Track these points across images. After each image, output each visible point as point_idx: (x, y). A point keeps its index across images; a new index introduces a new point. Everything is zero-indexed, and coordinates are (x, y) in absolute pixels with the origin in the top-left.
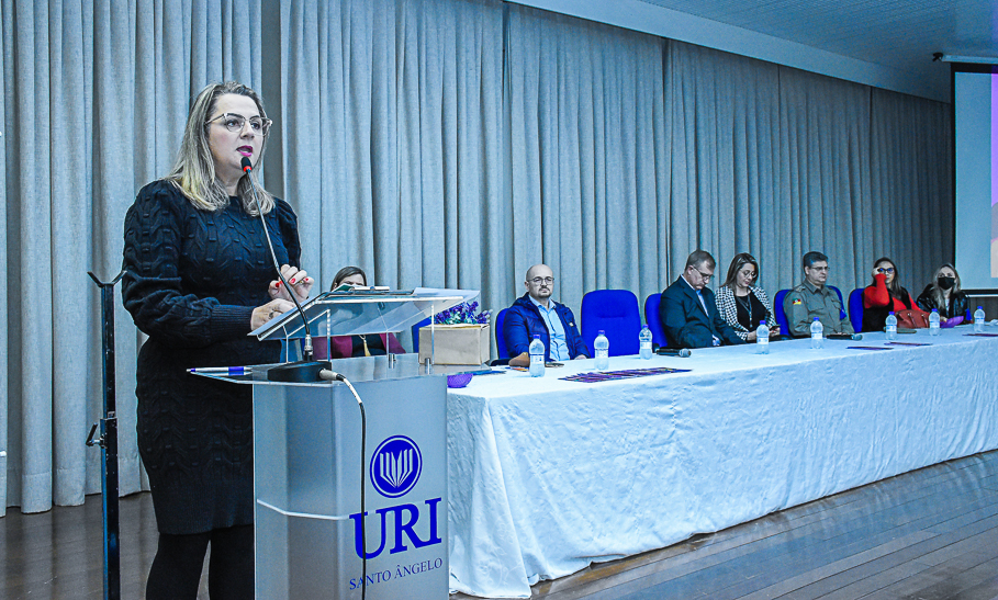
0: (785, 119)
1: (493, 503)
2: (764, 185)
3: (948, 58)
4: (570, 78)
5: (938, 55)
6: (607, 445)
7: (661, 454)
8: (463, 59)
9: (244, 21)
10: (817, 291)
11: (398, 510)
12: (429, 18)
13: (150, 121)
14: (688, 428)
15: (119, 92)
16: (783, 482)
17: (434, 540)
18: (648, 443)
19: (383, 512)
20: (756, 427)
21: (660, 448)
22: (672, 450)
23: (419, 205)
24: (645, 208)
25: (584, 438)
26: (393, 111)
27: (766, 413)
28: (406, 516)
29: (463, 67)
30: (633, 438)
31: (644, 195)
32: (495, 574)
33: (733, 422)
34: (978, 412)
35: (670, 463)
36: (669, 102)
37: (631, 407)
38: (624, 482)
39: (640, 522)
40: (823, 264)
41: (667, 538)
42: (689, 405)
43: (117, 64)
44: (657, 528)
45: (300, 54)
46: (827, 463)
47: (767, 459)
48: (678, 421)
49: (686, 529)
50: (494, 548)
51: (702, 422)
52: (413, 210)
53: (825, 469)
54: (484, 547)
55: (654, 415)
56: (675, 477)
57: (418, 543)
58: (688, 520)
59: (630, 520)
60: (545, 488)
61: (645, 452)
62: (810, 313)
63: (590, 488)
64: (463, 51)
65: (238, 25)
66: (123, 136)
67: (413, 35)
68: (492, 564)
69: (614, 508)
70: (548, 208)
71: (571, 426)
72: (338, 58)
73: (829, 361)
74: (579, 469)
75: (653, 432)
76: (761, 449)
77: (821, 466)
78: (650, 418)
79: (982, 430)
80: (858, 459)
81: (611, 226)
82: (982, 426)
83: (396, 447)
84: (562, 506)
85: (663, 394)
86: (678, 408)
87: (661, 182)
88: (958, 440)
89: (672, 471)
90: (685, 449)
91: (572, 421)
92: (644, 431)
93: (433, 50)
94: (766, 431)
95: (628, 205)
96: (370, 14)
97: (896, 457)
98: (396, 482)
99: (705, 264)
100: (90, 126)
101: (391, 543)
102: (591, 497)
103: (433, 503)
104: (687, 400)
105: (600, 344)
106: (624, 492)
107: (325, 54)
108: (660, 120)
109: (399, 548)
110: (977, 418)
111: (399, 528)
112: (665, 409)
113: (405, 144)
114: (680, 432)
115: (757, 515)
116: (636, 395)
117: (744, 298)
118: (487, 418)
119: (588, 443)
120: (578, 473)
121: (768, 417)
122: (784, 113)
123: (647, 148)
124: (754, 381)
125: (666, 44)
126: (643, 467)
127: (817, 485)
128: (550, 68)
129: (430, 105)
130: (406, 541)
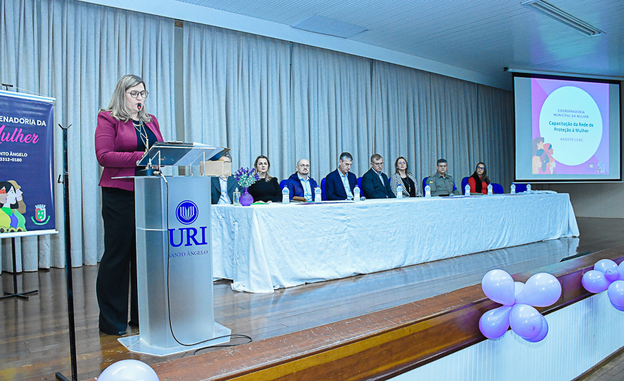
0: (433, 98)
2: (422, 129)
3: (510, 70)
4: (324, 77)
5: (506, 69)
6: (313, 232)
7: (340, 238)
8: (270, 69)
9: (166, 52)
10: (441, 177)
11: (188, 230)
12: (254, 50)
14: (353, 227)
16: (402, 254)
17: (204, 243)
18: (333, 232)
19: (182, 230)
20: (389, 229)
21: (339, 235)
22: (345, 236)
23: (248, 135)
24: (361, 138)
25: (301, 228)
26: (236, 93)
27: (394, 223)
28: (192, 233)
29: (270, 72)
30: (326, 230)
31: (361, 133)
32: (258, 283)
33: (376, 226)
34: (505, 229)
35: (345, 242)
36: (374, 89)
37: (325, 216)
38: (321, 249)
39: (329, 266)
41: (342, 274)
42: (354, 217)
43: (108, 71)
45: (192, 67)
46: (426, 247)
47: (394, 243)
48: (348, 224)
49: (350, 270)
50: (258, 272)
51: (361, 225)
52: (246, 138)
53: (424, 250)
54: (254, 272)
55: (337, 220)
56: (347, 248)
57: (197, 243)
58: (353, 267)
59: (324, 265)
60: (282, 248)
61: (332, 236)
62: (437, 187)
63: (304, 250)
64: (270, 65)
65: (164, 54)
67: (246, 58)
68: (257, 279)
69: (316, 259)
70: (312, 138)
71: (295, 222)
72: (210, 68)
73: (427, 201)
74: (299, 241)
75: (336, 227)
76: (391, 239)
77: (423, 249)
78: (334, 221)
79: (507, 237)
80: (442, 246)
81: (344, 147)
82: (507, 235)
83: (187, 205)
84: (290, 256)
85: (341, 211)
86: (348, 218)
87: (370, 129)
88: (494, 241)
89: (345, 245)
90: (352, 236)
91: (296, 220)
92: (331, 227)
93: (255, 65)
94: (394, 231)
95: (353, 137)
96: (225, 48)
97: (462, 247)
98: (187, 218)
100: (97, 100)
101: (185, 242)
102: (304, 254)
103: (203, 229)
104: (353, 214)
106: (321, 252)
107: (204, 67)
108: (369, 97)
109: (189, 244)
110: (504, 232)
111: (188, 236)
112: (342, 218)
113: (242, 108)
114: (349, 229)
115: (388, 268)
116: (329, 211)
118: (255, 216)
119: (303, 230)
120: (299, 243)
121: (395, 224)
122: (433, 94)
123: (362, 111)
124: (388, 208)
125: (372, 62)
126: (331, 243)
127: (421, 257)
128: (313, 72)
129: (254, 90)
130: (191, 241)
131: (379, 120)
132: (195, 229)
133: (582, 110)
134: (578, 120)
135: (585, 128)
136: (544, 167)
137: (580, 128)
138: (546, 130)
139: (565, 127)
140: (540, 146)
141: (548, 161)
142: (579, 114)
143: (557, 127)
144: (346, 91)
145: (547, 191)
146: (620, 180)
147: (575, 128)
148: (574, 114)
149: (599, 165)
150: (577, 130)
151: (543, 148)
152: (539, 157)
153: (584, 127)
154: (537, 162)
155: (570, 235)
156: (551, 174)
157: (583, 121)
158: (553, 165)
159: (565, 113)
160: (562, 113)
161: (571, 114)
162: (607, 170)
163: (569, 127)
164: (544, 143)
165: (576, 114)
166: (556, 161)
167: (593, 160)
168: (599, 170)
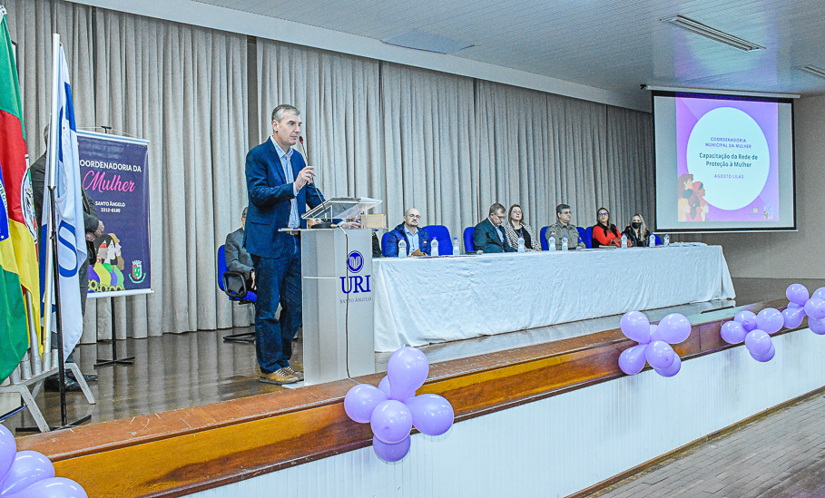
0: (551, 124)
1: (384, 309)
2: (538, 166)
3: (649, 88)
4: (419, 103)
5: (643, 86)
6: (437, 287)
7: (463, 294)
8: (357, 94)
9: (238, 76)
10: (564, 227)
11: (356, 278)
12: (338, 70)
13: (192, 132)
14: (477, 283)
15: (176, 116)
16: (528, 314)
17: (368, 290)
18: (457, 288)
19: (351, 278)
20: (513, 285)
21: (463, 291)
22: (469, 293)
23: (333, 177)
24: (464, 179)
25: (426, 283)
26: (318, 124)
27: (519, 279)
29: (357, 98)
30: (450, 285)
31: (463, 172)
32: (385, 341)
33: (500, 282)
34: (643, 288)
35: (468, 299)
36: (478, 116)
37: (448, 270)
38: (445, 306)
39: (453, 325)
40: (568, 210)
41: (466, 334)
42: (477, 271)
43: (174, 100)
44: (462, 329)
45: (268, 94)
46: (553, 307)
47: (519, 302)
48: (472, 279)
49: (476, 332)
50: (384, 330)
51: (485, 280)
52: (330, 180)
53: (552, 311)
54: (380, 330)
55: (460, 275)
56: (471, 306)
57: (363, 291)
58: (477, 327)
59: (449, 324)
60: (407, 305)
61: (456, 293)
63: (429, 307)
64: (357, 90)
65: (235, 78)
66: (178, 140)
67: (328, 81)
68: (384, 337)
69: (441, 317)
70: (406, 180)
71: (419, 277)
72: (287, 94)
73: (552, 256)
74: (423, 297)
75: (459, 283)
76: (516, 297)
77: (549, 309)
78: (458, 276)
79: (645, 298)
80: (571, 307)
81: (443, 190)
82: (646, 295)
83: (355, 255)
84: (415, 314)
85: (464, 265)
86: (472, 273)
87: (474, 166)
88: (631, 302)
89: (469, 303)
90: (475, 293)
91: (420, 275)
92: (455, 282)
93: (340, 89)
94: (518, 288)
95: (454, 178)
96: (305, 68)
98: (355, 267)
99: (499, 211)
100: (161, 135)
101: (353, 289)
102: (429, 311)
103: (368, 277)
104: (477, 269)
105: (434, 244)
106: (445, 310)
107: (281, 93)
108: (473, 127)
109: (356, 291)
110: (642, 291)
111: (356, 284)
112: (466, 273)
113: (325, 143)
114: (473, 284)
115: (513, 329)
116: (452, 264)
117: (519, 231)
118: (380, 270)
119: (428, 286)
120: (423, 300)
121: (520, 281)
122: (550, 122)
123: (464, 144)
124: (512, 263)
125: (476, 82)
126: (455, 299)
127: (548, 317)
128: (407, 96)
129: (339, 121)
130: (359, 289)
131: (485, 155)
132: (361, 278)
133: (743, 138)
134: (737, 151)
135: (747, 161)
136: (694, 212)
137: (740, 161)
138: (695, 165)
139: (720, 160)
140: (688, 186)
141: (698, 205)
142: (740, 142)
143: (710, 160)
144: (445, 119)
145: (695, 243)
146: (795, 228)
147: (734, 161)
148: (732, 143)
149: (765, 208)
150: (736, 164)
151: (691, 188)
152: (686, 200)
153: (745, 161)
154: (684, 206)
155: (725, 297)
156: (703, 220)
157: (744, 152)
158: (705, 209)
159: (720, 142)
160: (717, 142)
161: (728, 143)
162: (778, 215)
163: (726, 160)
164: (693, 181)
165: (735, 144)
166: (709, 205)
167: (758, 202)
168: (767, 216)
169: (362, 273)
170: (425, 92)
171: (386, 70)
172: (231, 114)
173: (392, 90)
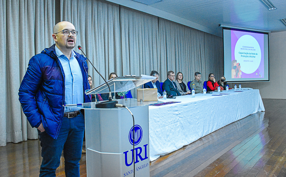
2: (182, 55)
3: (222, 26)
4: (136, 26)
5: (220, 25)
6: (164, 123)
7: (176, 125)
8: (109, 20)
9: (50, 6)
10: (198, 82)
11: (136, 149)
12: (100, 8)
14: (182, 117)
15: (14, 25)
16: (202, 130)
17: (146, 158)
18: (173, 122)
19: (133, 150)
20: (196, 116)
21: (176, 123)
22: (178, 124)
23: (98, 59)
24: (154, 61)
25: (158, 122)
26: (91, 33)
27: (198, 113)
28: (139, 150)
30: (170, 121)
33: (191, 115)
35: (178, 127)
36: (160, 34)
37: (169, 112)
38: (168, 133)
39: (172, 144)
41: (178, 147)
42: (182, 111)
43: (13, 17)
44: (176, 145)
45: (66, 17)
46: (211, 125)
47: (199, 124)
48: (180, 116)
49: (182, 145)
51: (185, 116)
53: (210, 126)
55: (174, 114)
56: (179, 131)
58: (182, 142)
59: (170, 143)
61: (173, 125)
63: (160, 135)
64: (109, 18)
65: (48, 7)
66: (15, 38)
67: (96, 12)
69: (166, 140)
70: (131, 60)
71: (155, 118)
72: (76, 18)
73: (211, 99)
74: (157, 130)
75: (174, 119)
76: (197, 122)
78: (173, 115)
79: (239, 114)
80: (217, 123)
81: (146, 66)
83: (136, 129)
84: (153, 141)
85: (176, 109)
86: (180, 112)
87: (158, 55)
88: (235, 117)
89: (178, 129)
90: (181, 123)
91: (155, 117)
92: (172, 119)
94: (198, 117)
95: (150, 60)
96: (85, 6)
97: (224, 122)
98: (136, 140)
100: (5, 35)
101: (135, 160)
102: (160, 138)
103: (145, 146)
106: (168, 136)
107: (73, 17)
108: (158, 38)
109: (137, 161)
110: (238, 112)
111: (137, 155)
112: (177, 113)
113: (94, 43)
114: (180, 119)
115: (197, 139)
116: (170, 109)
119: (159, 123)
120: (157, 132)
121: (199, 114)
122: (186, 38)
123: (155, 45)
124: (196, 104)
125: (159, 18)
126: (172, 129)
127: (209, 130)
128: (131, 23)
129: (101, 32)
130: (139, 159)
131: (162, 50)
132: (140, 148)
133: (253, 47)
134: (251, 52)
135: (254, 55)
136: (237, 75)
137: (252, 55)
138: (237, 56)
139: (245, 55)
140: (235, 64)
141: (238, 72)
142: (252, 48)
143: (242, 55)
144: (147, 34)
146: (269, 81)
147: (250, 55)
148: (249, 48)
149: (260, 73)
150: (251, 57)
151: (236, 65)
152: (234, 70)
153: (253, 55)
154: (233, 72)
155: (260, 111)
156: (240, 78)
157: (253, 52)
158: (241, 74)
159: (245, 48)
160: (244, 48)
161: (248, 48)
162: (263, 76)
163: (248, 55)
164: (237, 63)
165: (250, 49)
166: (242, 72)
167: (257, 71)
168: (260, 76)
169: (141, 144)
170: (139, 21)
171: (122, 10)
172: (46, 25)
173: (125, 19)
